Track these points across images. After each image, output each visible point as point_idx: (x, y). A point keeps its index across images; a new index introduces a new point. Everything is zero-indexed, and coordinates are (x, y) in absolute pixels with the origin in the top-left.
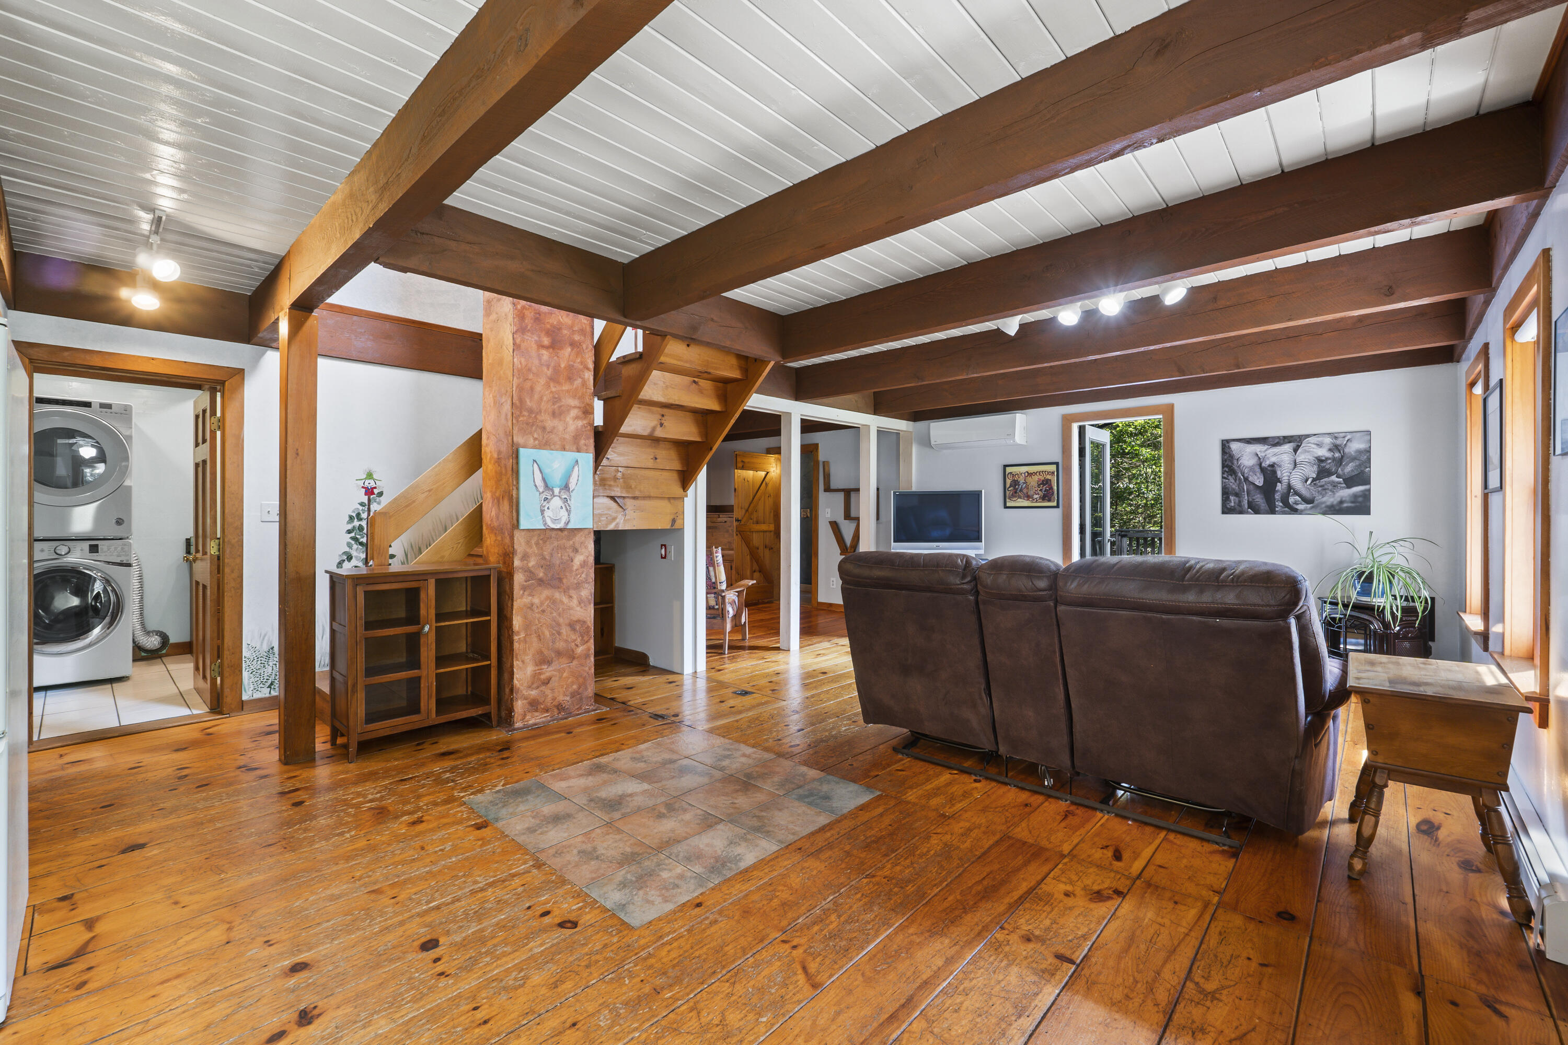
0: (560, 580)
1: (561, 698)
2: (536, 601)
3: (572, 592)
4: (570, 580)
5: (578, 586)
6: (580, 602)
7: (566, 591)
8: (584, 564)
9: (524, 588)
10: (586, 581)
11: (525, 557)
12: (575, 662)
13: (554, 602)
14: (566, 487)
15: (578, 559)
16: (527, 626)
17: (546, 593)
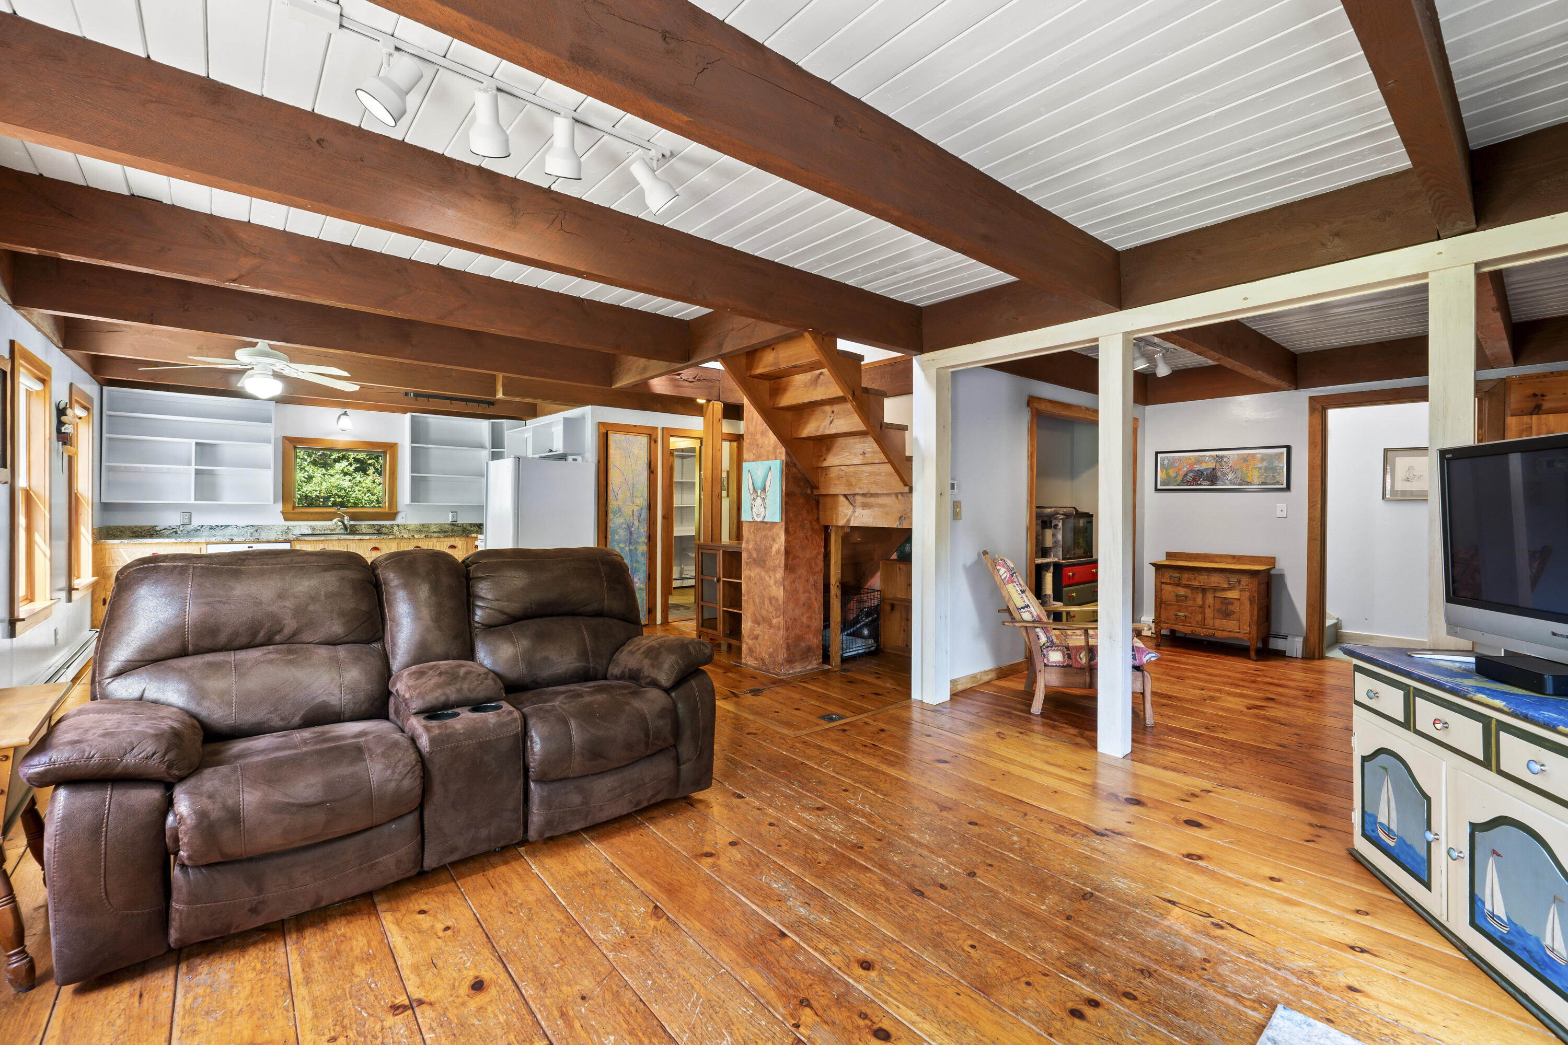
0: (765, 561)
1: (764, 654)
2: (752, 574)
3: (771, 573)
4: (770, 563)
5: (774, 569)
6: (776, 582)
7: (767, 571)
8: (778, 552)
9: (747, 564)
10: (779, 566)
11: (747, 542)
12: (772, 631)
13: (761, 578)
14: (764, 490)
15: (775, 547)
16: (748, 592)
17: (758, 570)
